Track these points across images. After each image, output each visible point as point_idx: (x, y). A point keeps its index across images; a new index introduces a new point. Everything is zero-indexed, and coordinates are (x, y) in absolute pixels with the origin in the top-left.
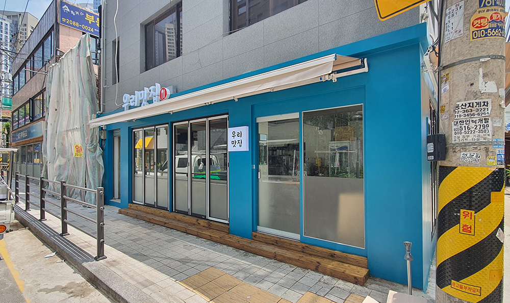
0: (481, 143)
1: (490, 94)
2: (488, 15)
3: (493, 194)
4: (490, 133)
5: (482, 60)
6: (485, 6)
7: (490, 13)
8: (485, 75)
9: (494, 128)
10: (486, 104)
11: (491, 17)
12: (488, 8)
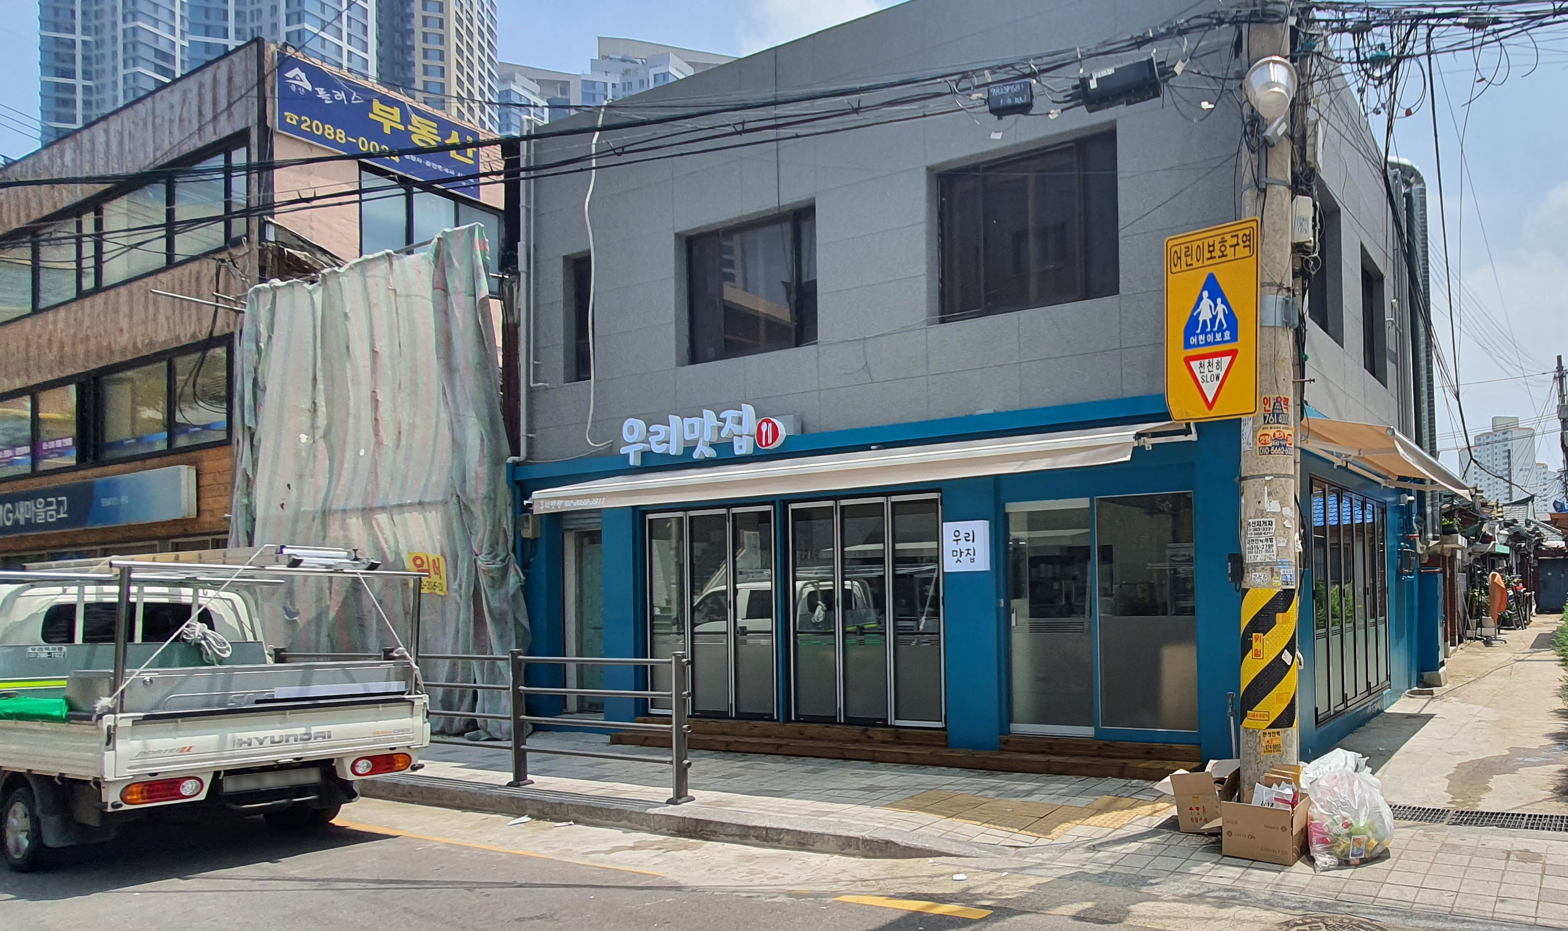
0: (1267, 564)
1: (1274, 513)
2: (1271, 432)
3: (1279, 616)
4: (1275, 553)
5: (1267, 478)
6: (1268, 423)
7: (1273, 431)
8: (1269, 494)
9: (1278, 547)
10: (1271, 523)
11: (1274, 435)
12: (1273, 426)
